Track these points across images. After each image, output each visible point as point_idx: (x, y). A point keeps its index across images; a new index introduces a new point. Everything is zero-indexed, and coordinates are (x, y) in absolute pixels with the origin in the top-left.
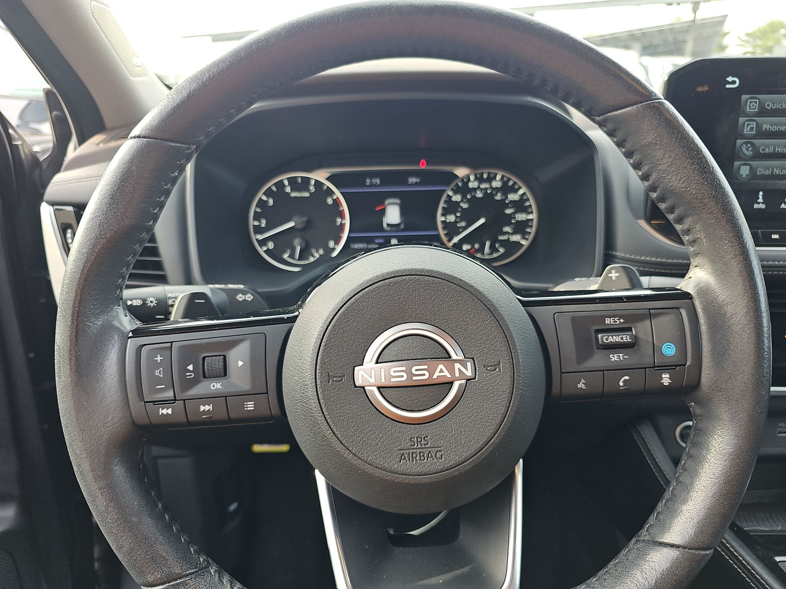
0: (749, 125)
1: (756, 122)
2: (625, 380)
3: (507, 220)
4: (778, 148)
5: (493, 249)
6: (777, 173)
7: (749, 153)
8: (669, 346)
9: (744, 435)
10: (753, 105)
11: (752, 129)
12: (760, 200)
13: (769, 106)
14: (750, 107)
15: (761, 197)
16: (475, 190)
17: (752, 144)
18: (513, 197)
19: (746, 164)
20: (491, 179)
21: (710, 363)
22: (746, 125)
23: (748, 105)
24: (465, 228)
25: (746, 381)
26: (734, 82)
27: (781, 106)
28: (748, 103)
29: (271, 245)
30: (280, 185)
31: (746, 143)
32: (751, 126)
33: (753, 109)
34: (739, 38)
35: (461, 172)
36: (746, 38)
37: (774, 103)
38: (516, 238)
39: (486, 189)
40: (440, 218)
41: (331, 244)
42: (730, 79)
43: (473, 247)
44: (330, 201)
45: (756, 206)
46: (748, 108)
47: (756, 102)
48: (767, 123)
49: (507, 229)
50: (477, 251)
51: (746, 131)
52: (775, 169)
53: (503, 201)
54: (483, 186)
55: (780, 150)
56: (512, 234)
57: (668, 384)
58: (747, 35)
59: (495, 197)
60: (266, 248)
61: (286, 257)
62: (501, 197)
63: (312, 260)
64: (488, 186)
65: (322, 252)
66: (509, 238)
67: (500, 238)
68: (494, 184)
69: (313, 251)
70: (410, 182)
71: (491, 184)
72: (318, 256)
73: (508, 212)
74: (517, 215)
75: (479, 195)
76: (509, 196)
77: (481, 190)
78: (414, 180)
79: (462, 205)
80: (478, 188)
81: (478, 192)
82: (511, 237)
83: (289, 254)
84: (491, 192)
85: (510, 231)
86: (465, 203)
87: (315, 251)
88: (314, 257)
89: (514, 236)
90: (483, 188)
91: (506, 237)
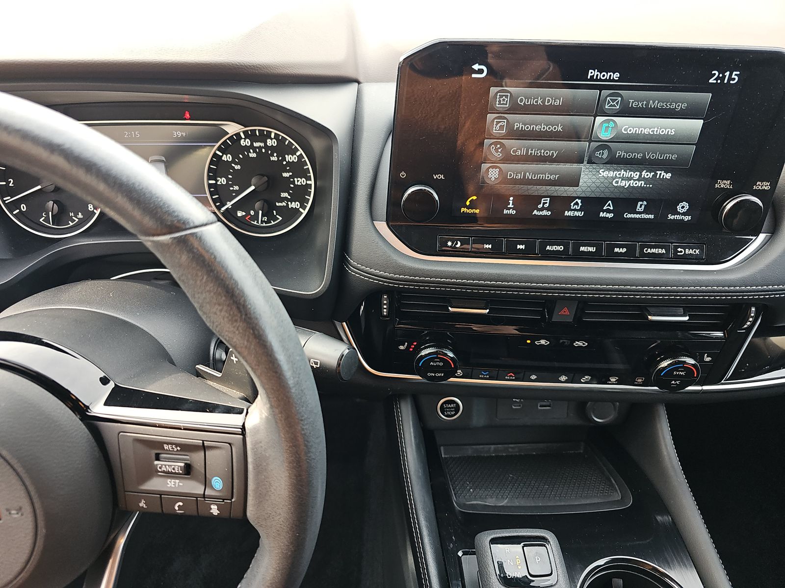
0: (498, 123)
1: (508, 121)
2: (179, 505)
3: (285, 184)
4: (532, 150)
6: (530, 178)
7: (498, 155)
8: (217, 481)
9: (278, 568)
10: (504, 100)
11: (502, 127)
12: (511, 206)
13: (522, 102)
14: (500, 101)
15: (511, 202)
16: (247, 149)
17: (502, 145)
18: (290, 158)
19: (496, 167)
20: (264, 137)
21: (253, 502)
22: (495, 123)
23: (498, 100)
24: (238, 193)
25: (282, 523)
26: (480, 71)
27: (537, 102)
28: (498, 97)
29: (23, 207)
31: (496, 144)
32: (501, 124)
33: (503, 104)
35: (230, 128)
37: (527, 98)
38: (294, 205)
39: (260, 148)
40: (208, 182)
41: (90, 207)
42: (476, 67)
43: (248, 213)
45: (505, 212)
46: (497, 103)
47: (507, 96)
48: (520, 122)
49: (284, 195)
50: (252, 218)
51: (495, 130)
52: (528, 173)
53: (279, 162)
54: (256, 144)
55: (533, 152)
56: (291, 201)
57: (217, 514)
59: (271, 158)
60: (18, 211)
61: (41, 220)
62: (278, 159)
63: (71, 224)
64: (262, 145)
65: (80, 216)
66: (288, 204)
67: (277, 204)
68: (269, 142)
69: (71, 214)
70: (175, 135)
71: (265, 143)
72: (77, 220)
73: (285, 175)
74: (296, 179)
75: (253, 155)
76: (286, 156)
77: (254, 149)
78: (179, 133)
79: (233, 165)
80: (252, 146)
81: (251, 151)
82: (289, 203)
83: (44, 218)
84: (267, 151)
85: (289, 197)
86: (236, 164)
87: (73, 214)
88: (73, 221)
89: (293, 203)
90: (257, 147)
91: (284, 204)
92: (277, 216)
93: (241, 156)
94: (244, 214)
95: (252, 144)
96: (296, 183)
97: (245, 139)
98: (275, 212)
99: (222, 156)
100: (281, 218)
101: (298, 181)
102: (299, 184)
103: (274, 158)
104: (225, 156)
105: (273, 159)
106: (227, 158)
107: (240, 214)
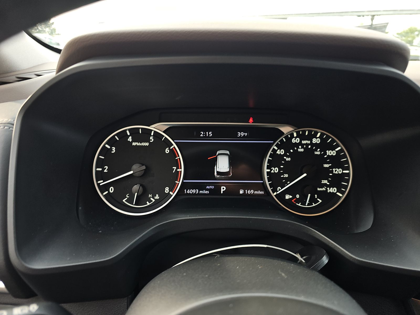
3: (326, 173)
5: (313, 200)
16: (297, 145)
18: (330, 153)
20: (310, 137)
29: (112, 190)
30: (123, 135)
34: (393, 35)
35: (286, 129)
36: (397, 36)
38: (332, 190)
39: (307, 145)
40: (266, 170)
41: (167, 190)
43: (294, 197)
44: (167, 151)
49: (324, 181)
50: (298, 201)
53: (321, 156)
54: (304, 142)
56: (330, 186)
58: (398, 34)
59: (315, 152)
60: (107, 192)
61: (124, 201)
62: (321, 153)
63: (148, 204)
64: (309, 142)
65: (157, 197)
66: (327, 190)
67: (318, 189)
68: (314, 141)
69: (149, 196)
70: (239, 135)
71: (311, 141)
72: (154, 200)
73: (326, 166)
74: (334, 169)
75: (301, 150)
76: (327, 151)
77: (302, 145)
78: (242, 134)
79: (285, 158)
80: (300, 143)
81: (300, 147)
82: (328, 188)
83: (127, 198)
84: (312, 147)
85: (328, 184)
86: (288, 157)
87: (151, 196)
88: (150, 201)
89: (332, 188)
90: (304, 144)
91: (324, 189)
92: (318, 199)
93: (292, 151)
94: (291, 197)
95: (301, 141)
96: (334, 173)
97: (296, 138)
98: (316, 195)
99: (277, 150)
100: (320, 201)
101: (336, 171)
102: (336, 173)
103: (318, 153)
104: (279, 150)
105: (316, 153)
106: (282, 152)
107: (288, 197)
